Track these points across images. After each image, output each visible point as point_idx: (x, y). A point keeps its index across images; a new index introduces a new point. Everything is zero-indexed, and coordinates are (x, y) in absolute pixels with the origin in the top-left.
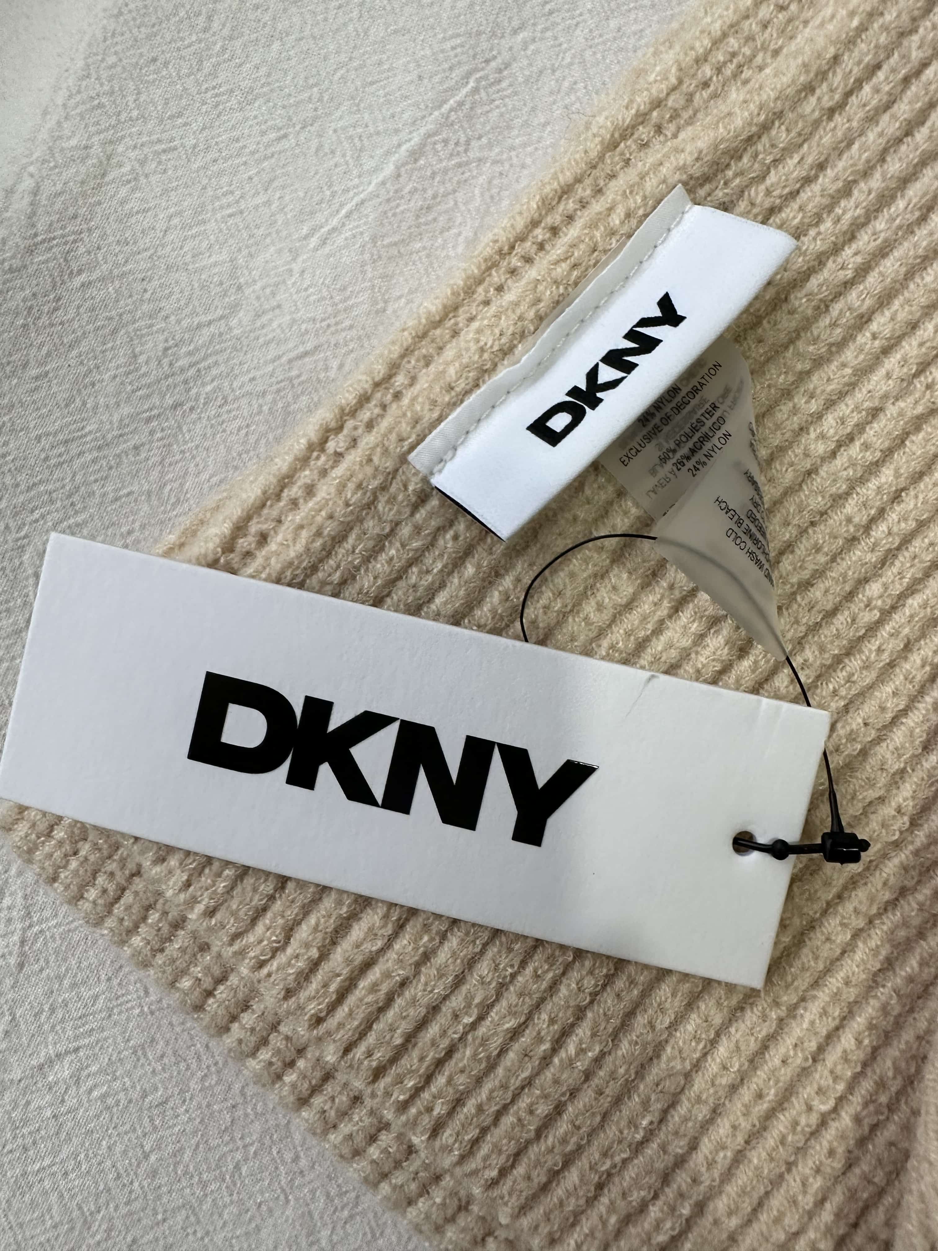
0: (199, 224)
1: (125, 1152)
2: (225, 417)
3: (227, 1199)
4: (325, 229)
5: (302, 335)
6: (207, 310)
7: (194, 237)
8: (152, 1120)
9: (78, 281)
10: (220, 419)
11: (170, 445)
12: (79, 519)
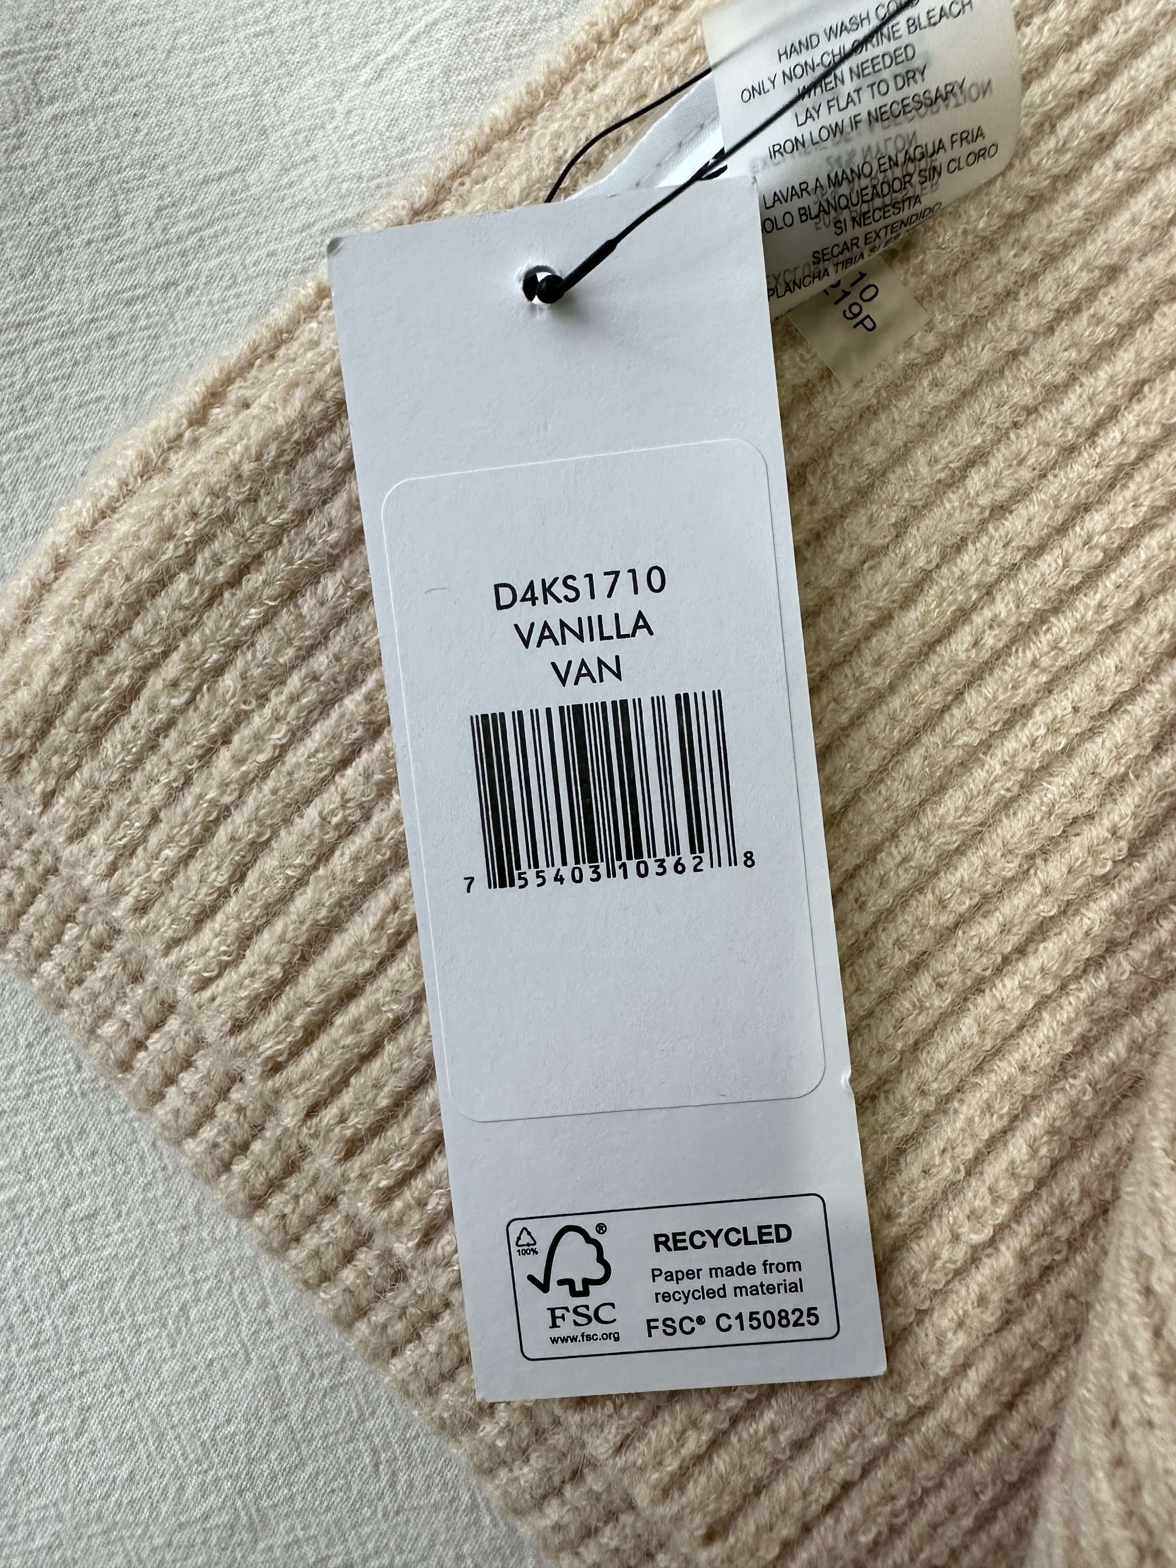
0: (214, 45)
1: (36, 1278)
2: (232, 302)
3: (167, 1352)
4: (382, 58)
5: (343, 197)
6: (217, 160)
7: (206, 61)
8: (74, 1238)
9: (50, 111)
10: (225, 305)
11: (156, 337)
12: (30, 429)
